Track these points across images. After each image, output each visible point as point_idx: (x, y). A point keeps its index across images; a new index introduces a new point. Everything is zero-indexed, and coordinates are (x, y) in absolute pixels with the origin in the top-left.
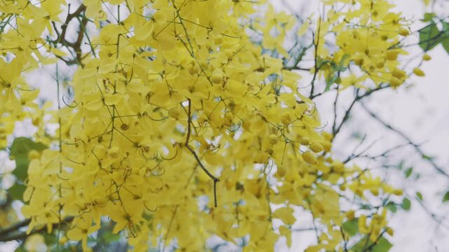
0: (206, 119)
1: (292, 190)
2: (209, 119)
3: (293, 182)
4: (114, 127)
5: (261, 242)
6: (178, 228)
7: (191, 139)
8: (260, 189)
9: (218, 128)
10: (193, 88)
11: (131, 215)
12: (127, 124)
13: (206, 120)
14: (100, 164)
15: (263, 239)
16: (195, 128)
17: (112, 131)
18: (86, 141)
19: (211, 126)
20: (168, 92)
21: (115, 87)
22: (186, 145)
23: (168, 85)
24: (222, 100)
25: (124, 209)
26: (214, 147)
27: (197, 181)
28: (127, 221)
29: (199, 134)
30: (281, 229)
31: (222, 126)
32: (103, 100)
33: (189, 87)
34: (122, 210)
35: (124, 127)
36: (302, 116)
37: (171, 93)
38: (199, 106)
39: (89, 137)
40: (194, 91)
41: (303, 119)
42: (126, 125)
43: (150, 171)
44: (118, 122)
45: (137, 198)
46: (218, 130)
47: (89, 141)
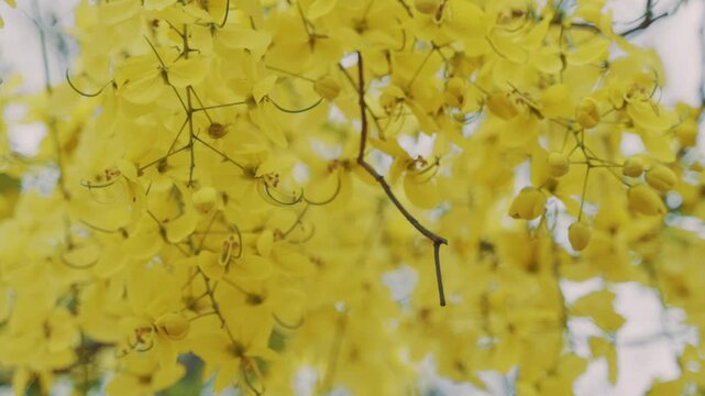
0: (401, 95)
1: (612, 250)
2: (408, 95)
3: (613, 231)
4: (193, 136)
5: (549, 383)
6: (354, 355)
7: (368, 146)
8: (535, 251)
9: (431, 114)
10: (364, 21)
11: (245, 344)
12: (222, 122)
13: (400, 100)
14: (163, 232)
15: (552, 373)
16: (376, 119)
17: (190, 146)
18: (133, 177)
19: (415, 112)
20: (306, 39)
21: (184, 37)
22: (360, 160)
23: (305, 21)
24: (436, 47)
25: (229, 333)
26: (424, 163)
27: (387, 240)
28: (237, 361)
29: (387, 134)
30: (593, 342)
31: (441, 110)
32: (164, 74)
33: (354, 20)
34: (226, 336)
35: (216, 130)
36: (625, 103)
37: (312, 41)
38: (383, 68)
39: (137, 165)
40: (367, 28)
41: (628, 107)
42: (218, 125)
43: (283, 236)
44: (201, 122)
45: (256, 300)
46: (430, 119)
47: (140, 173)
